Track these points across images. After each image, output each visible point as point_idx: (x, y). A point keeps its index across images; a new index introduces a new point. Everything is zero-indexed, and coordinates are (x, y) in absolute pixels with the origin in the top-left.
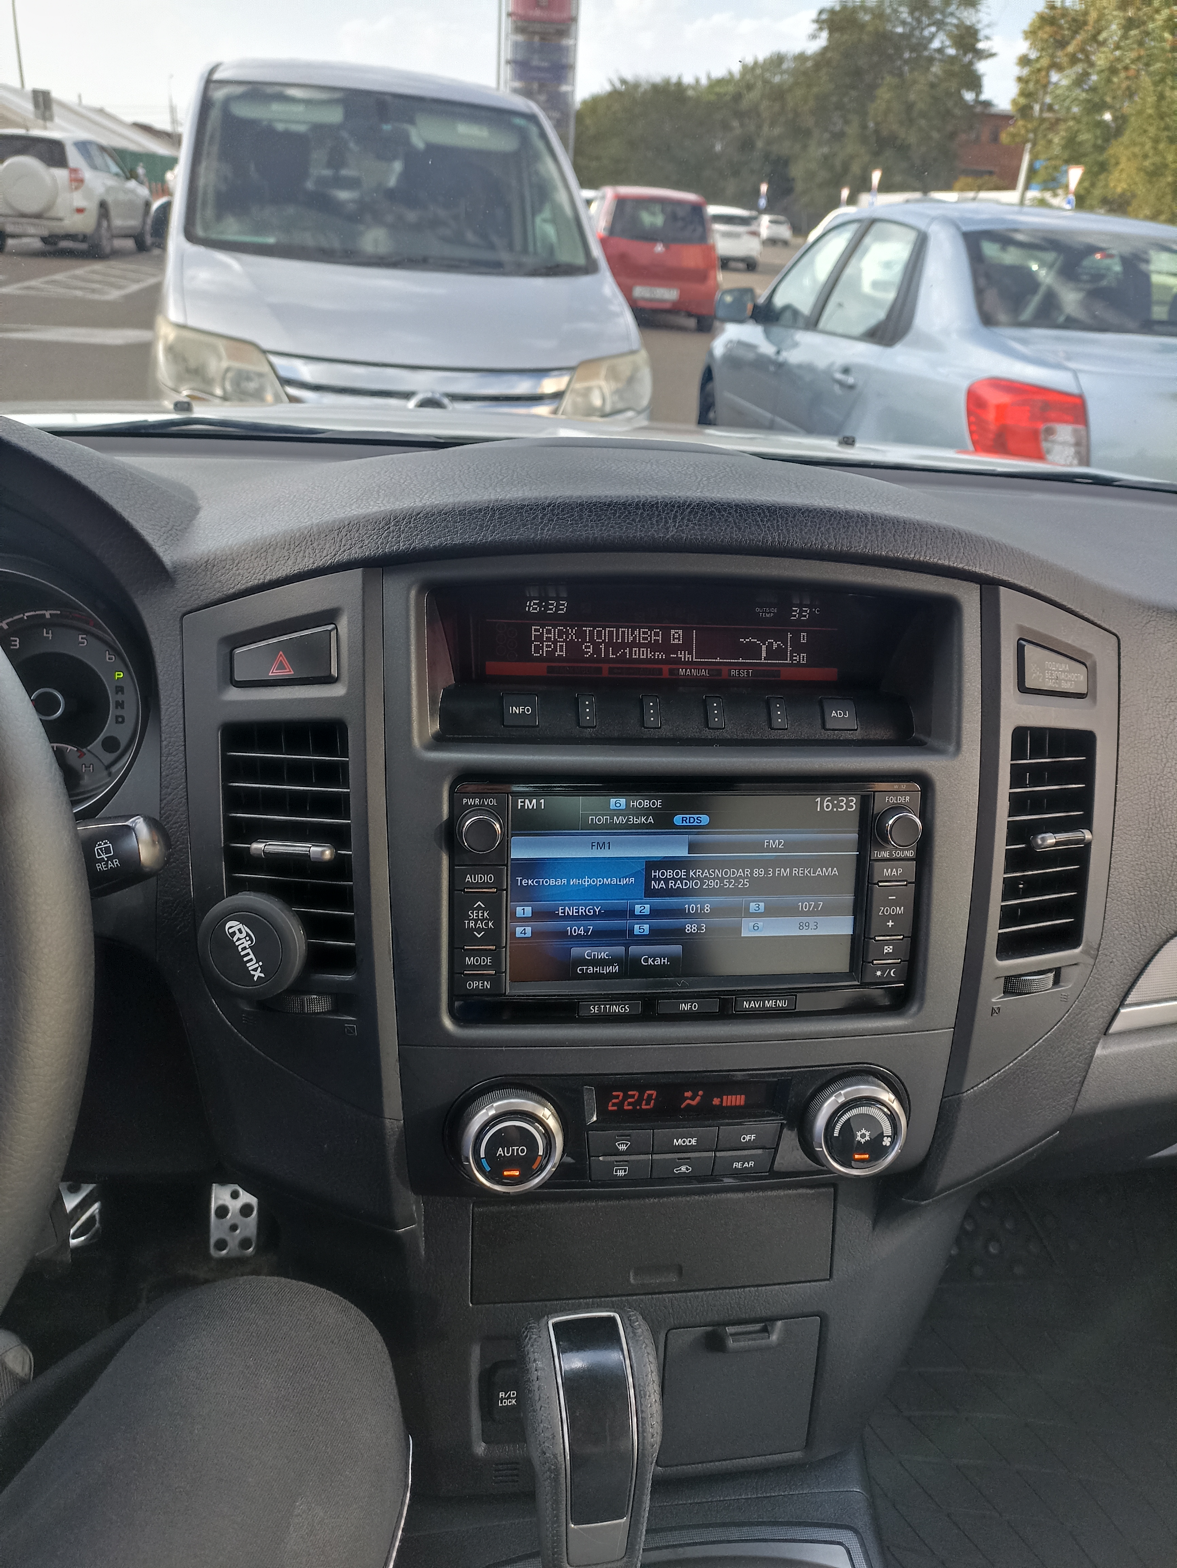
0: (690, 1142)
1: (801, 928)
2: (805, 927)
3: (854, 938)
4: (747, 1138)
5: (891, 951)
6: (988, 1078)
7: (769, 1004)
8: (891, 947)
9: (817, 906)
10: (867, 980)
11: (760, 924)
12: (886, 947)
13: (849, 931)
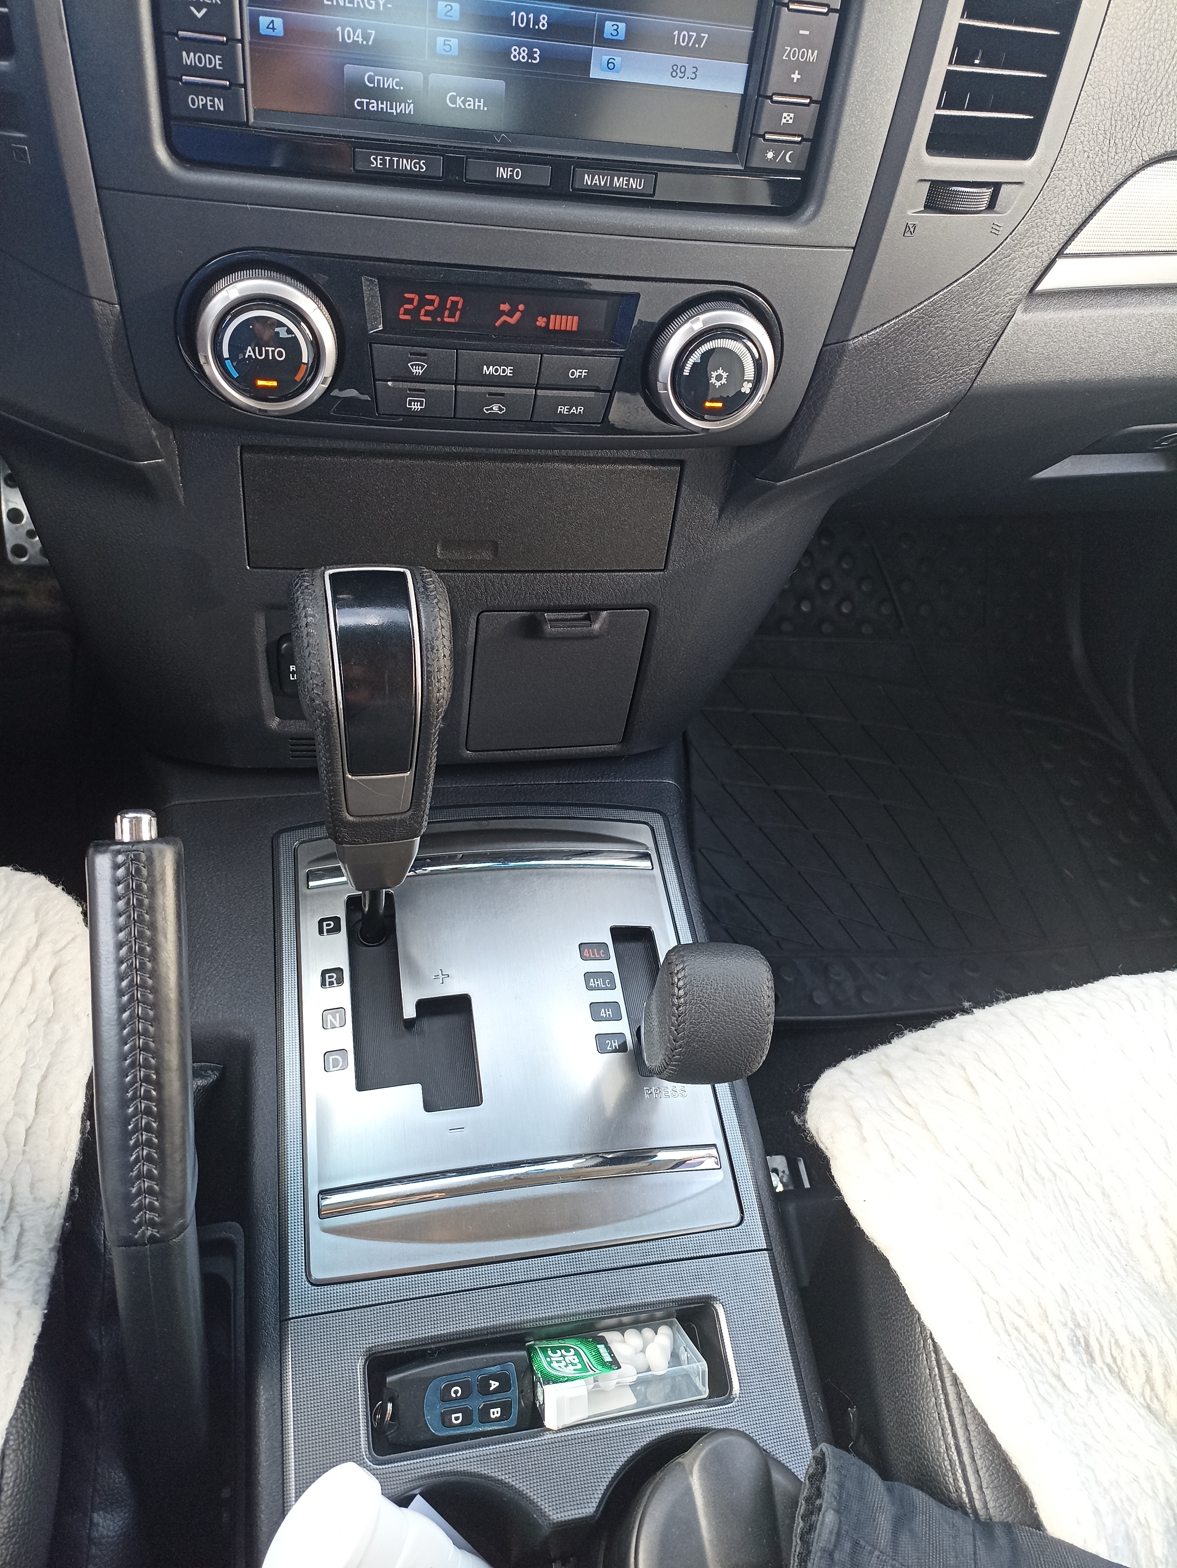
0: (504, 371)
1: (674, 74)
2: (680, 74)
3: (744, 96)
4: (577, 374)
5: (791, 121)
6: (883, 325)
7: (619, 182)
8: (792, 115)
9: (699, 40)
10: (755, 163)
11: (618, 61)
12: (785, 115)
13: (738, 88)
